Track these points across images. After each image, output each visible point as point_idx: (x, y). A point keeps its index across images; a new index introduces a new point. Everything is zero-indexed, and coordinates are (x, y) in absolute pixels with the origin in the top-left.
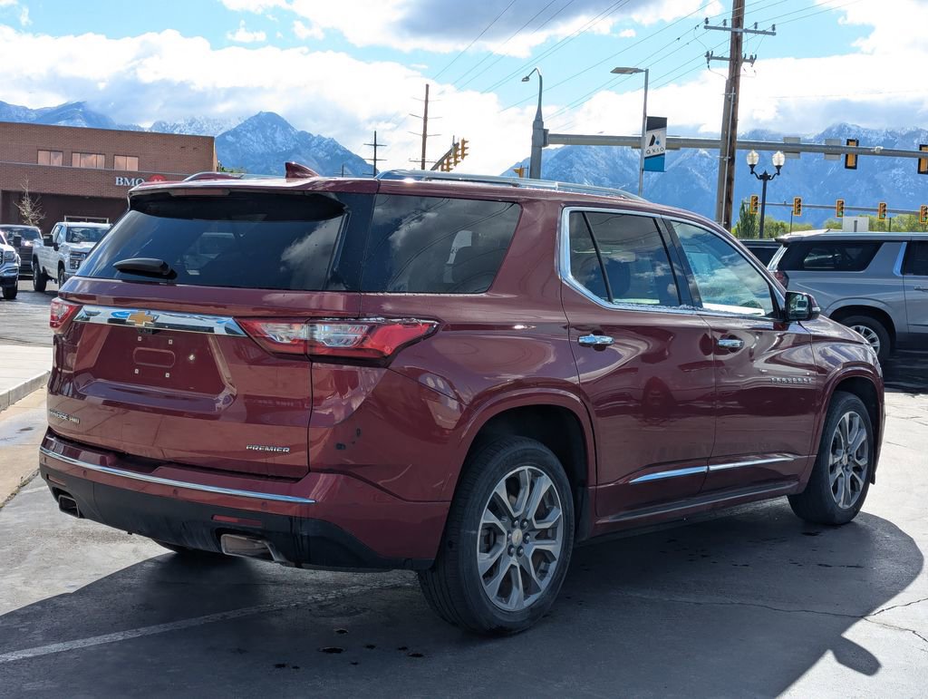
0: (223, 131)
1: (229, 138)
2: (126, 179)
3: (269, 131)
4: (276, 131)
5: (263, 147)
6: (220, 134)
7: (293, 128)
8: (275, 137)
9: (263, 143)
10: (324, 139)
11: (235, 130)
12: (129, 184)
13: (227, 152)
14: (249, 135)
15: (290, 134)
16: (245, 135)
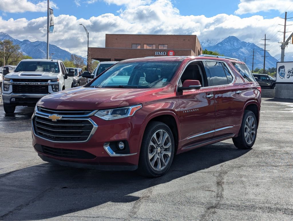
0: (217, 43)
1: (219, 45)
2: (159, 52)
3: (232, 42)
4: (234, 42)
5: (230, 47)
6: (216, 44)
7: (240, 41)
8: (234, 44)
9: (230, 46)
10: (250, 43)
11: (221, 42)
12: (160, 54)
13: (219, 49)
14: (226, 44)
15: (239, 43)
16: (224, 44)
